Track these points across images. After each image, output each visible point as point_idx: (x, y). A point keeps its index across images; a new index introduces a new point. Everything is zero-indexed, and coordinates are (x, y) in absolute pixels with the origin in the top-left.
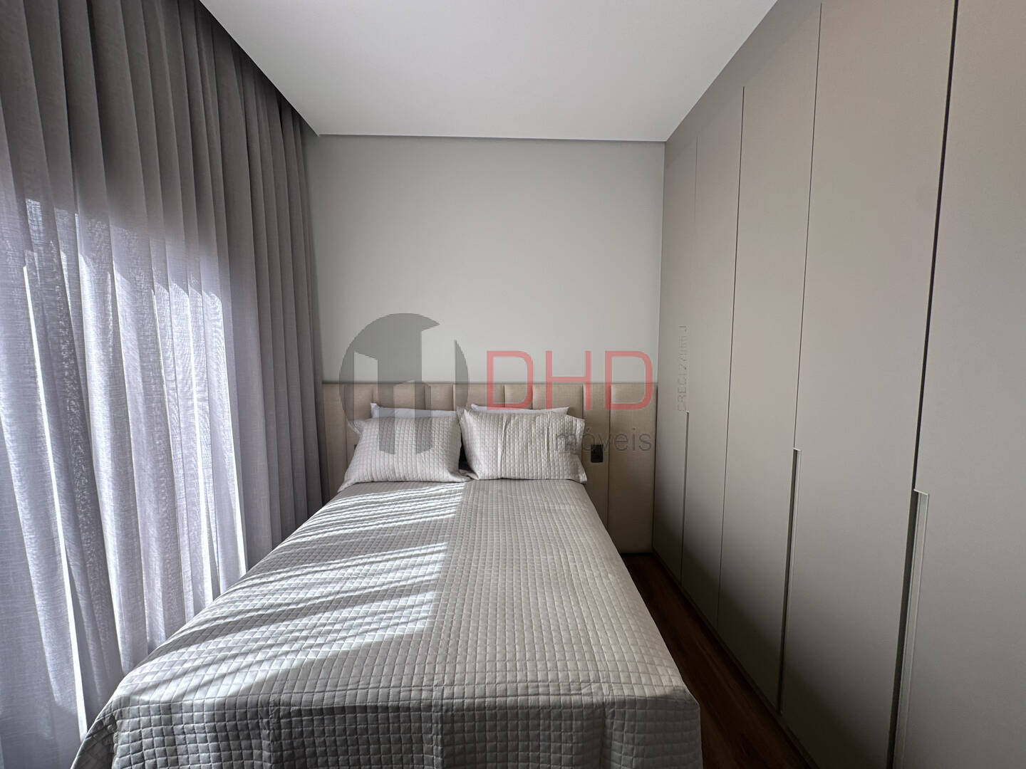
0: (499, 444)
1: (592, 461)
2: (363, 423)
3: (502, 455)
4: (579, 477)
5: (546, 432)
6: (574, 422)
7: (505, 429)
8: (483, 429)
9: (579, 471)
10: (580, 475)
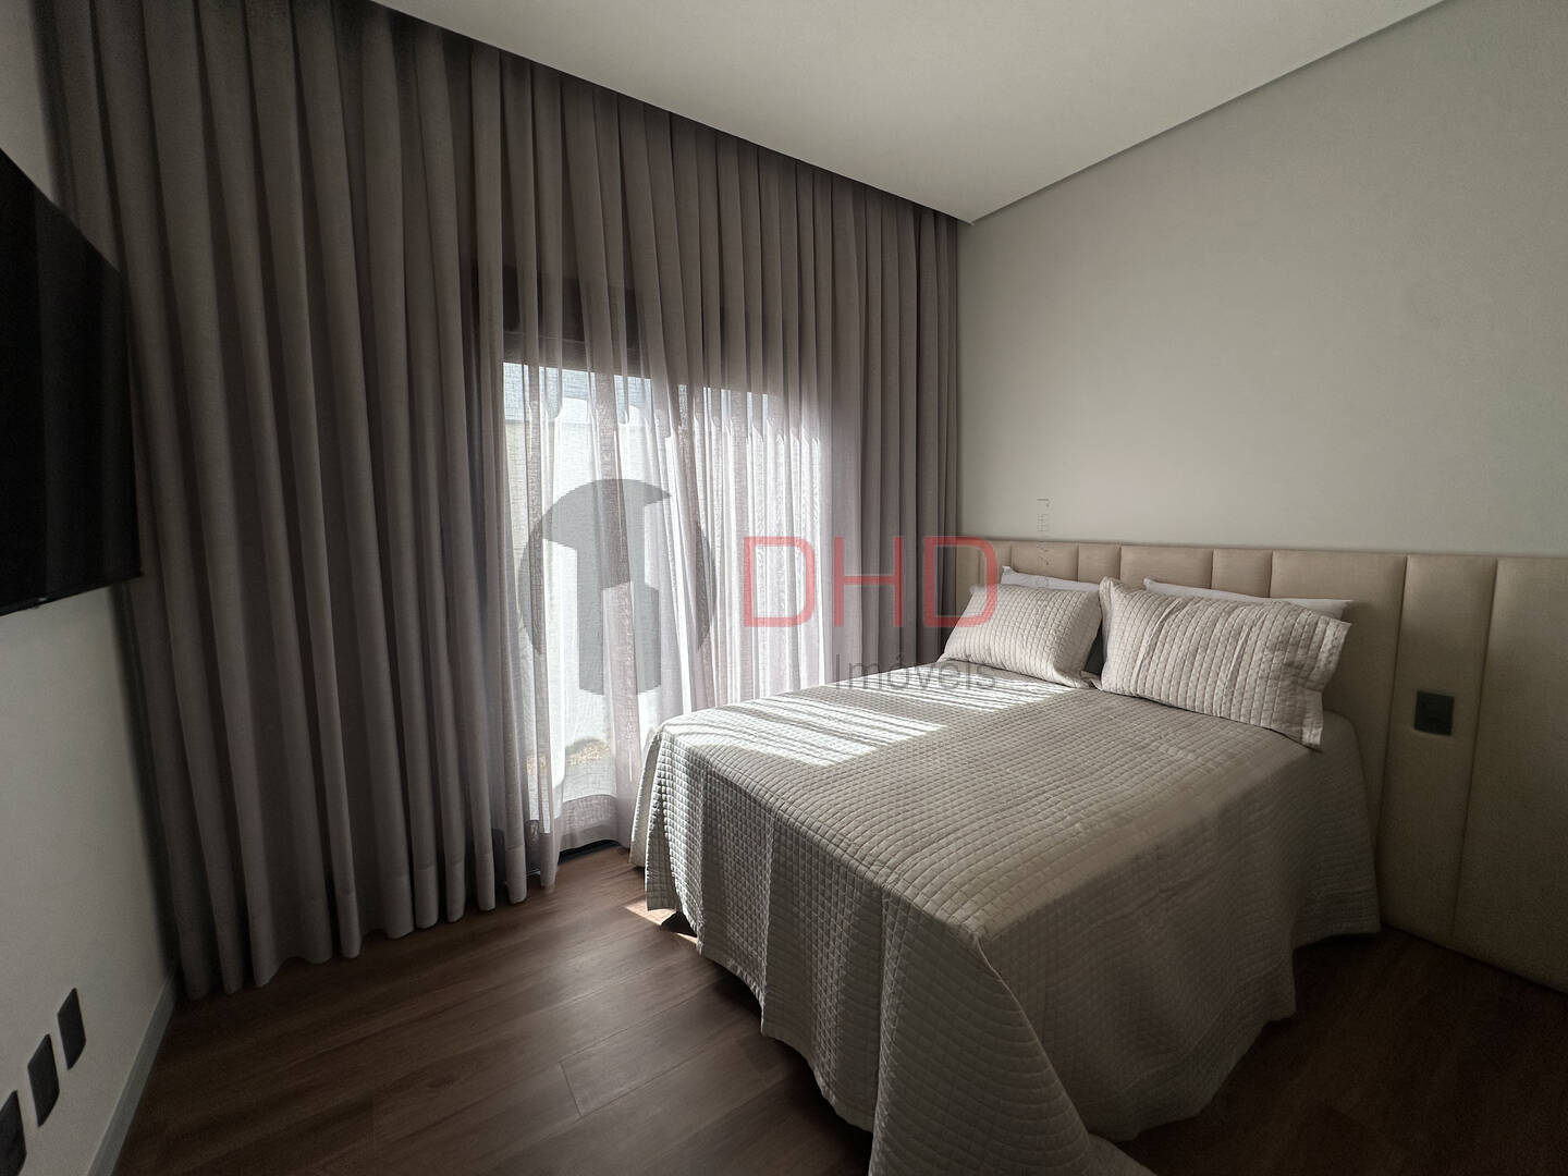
0: (1144, 643)
1: (1419, 726)
2: (976, 588)
3: (1144, 659)
4: (1302, 733)
5: (1243, 635)
6: (1321, 625)
7: (1165, 619)
8: (1127, 615)
9: (1307, 721)
10: (1305, 730)
